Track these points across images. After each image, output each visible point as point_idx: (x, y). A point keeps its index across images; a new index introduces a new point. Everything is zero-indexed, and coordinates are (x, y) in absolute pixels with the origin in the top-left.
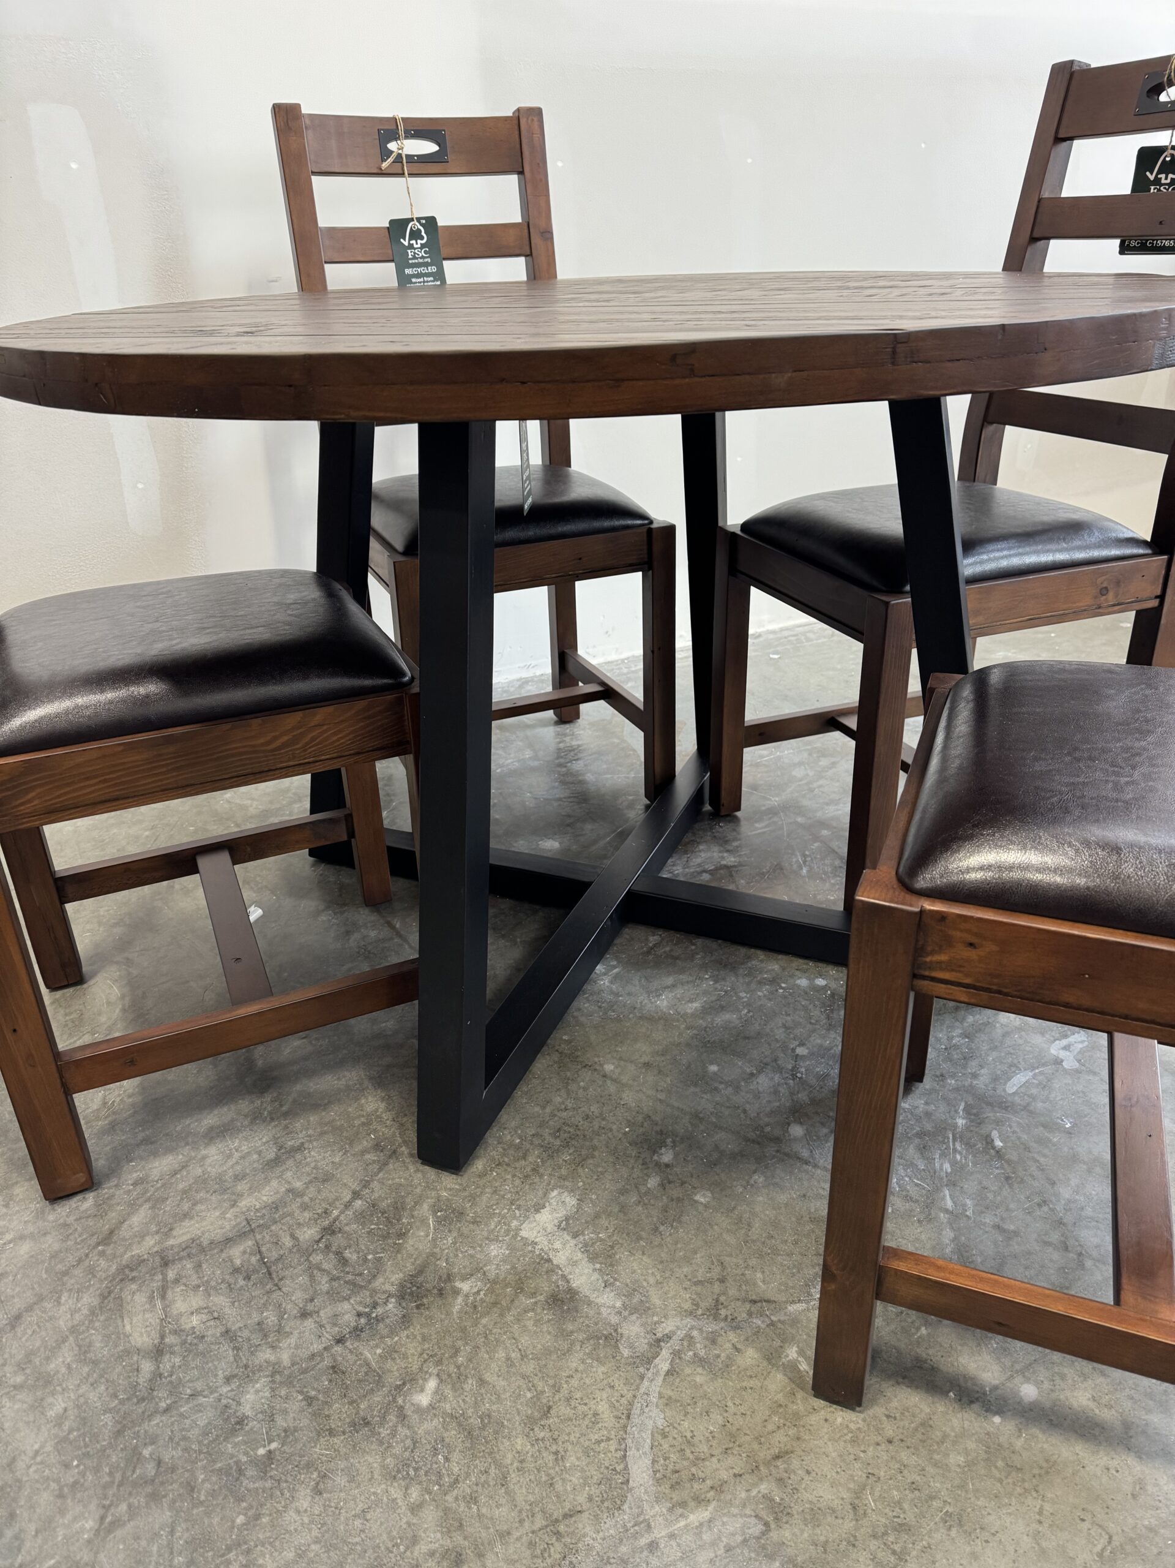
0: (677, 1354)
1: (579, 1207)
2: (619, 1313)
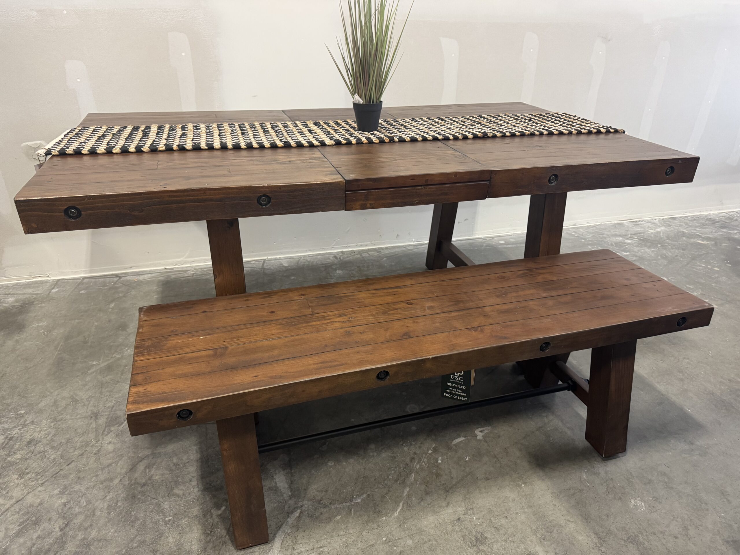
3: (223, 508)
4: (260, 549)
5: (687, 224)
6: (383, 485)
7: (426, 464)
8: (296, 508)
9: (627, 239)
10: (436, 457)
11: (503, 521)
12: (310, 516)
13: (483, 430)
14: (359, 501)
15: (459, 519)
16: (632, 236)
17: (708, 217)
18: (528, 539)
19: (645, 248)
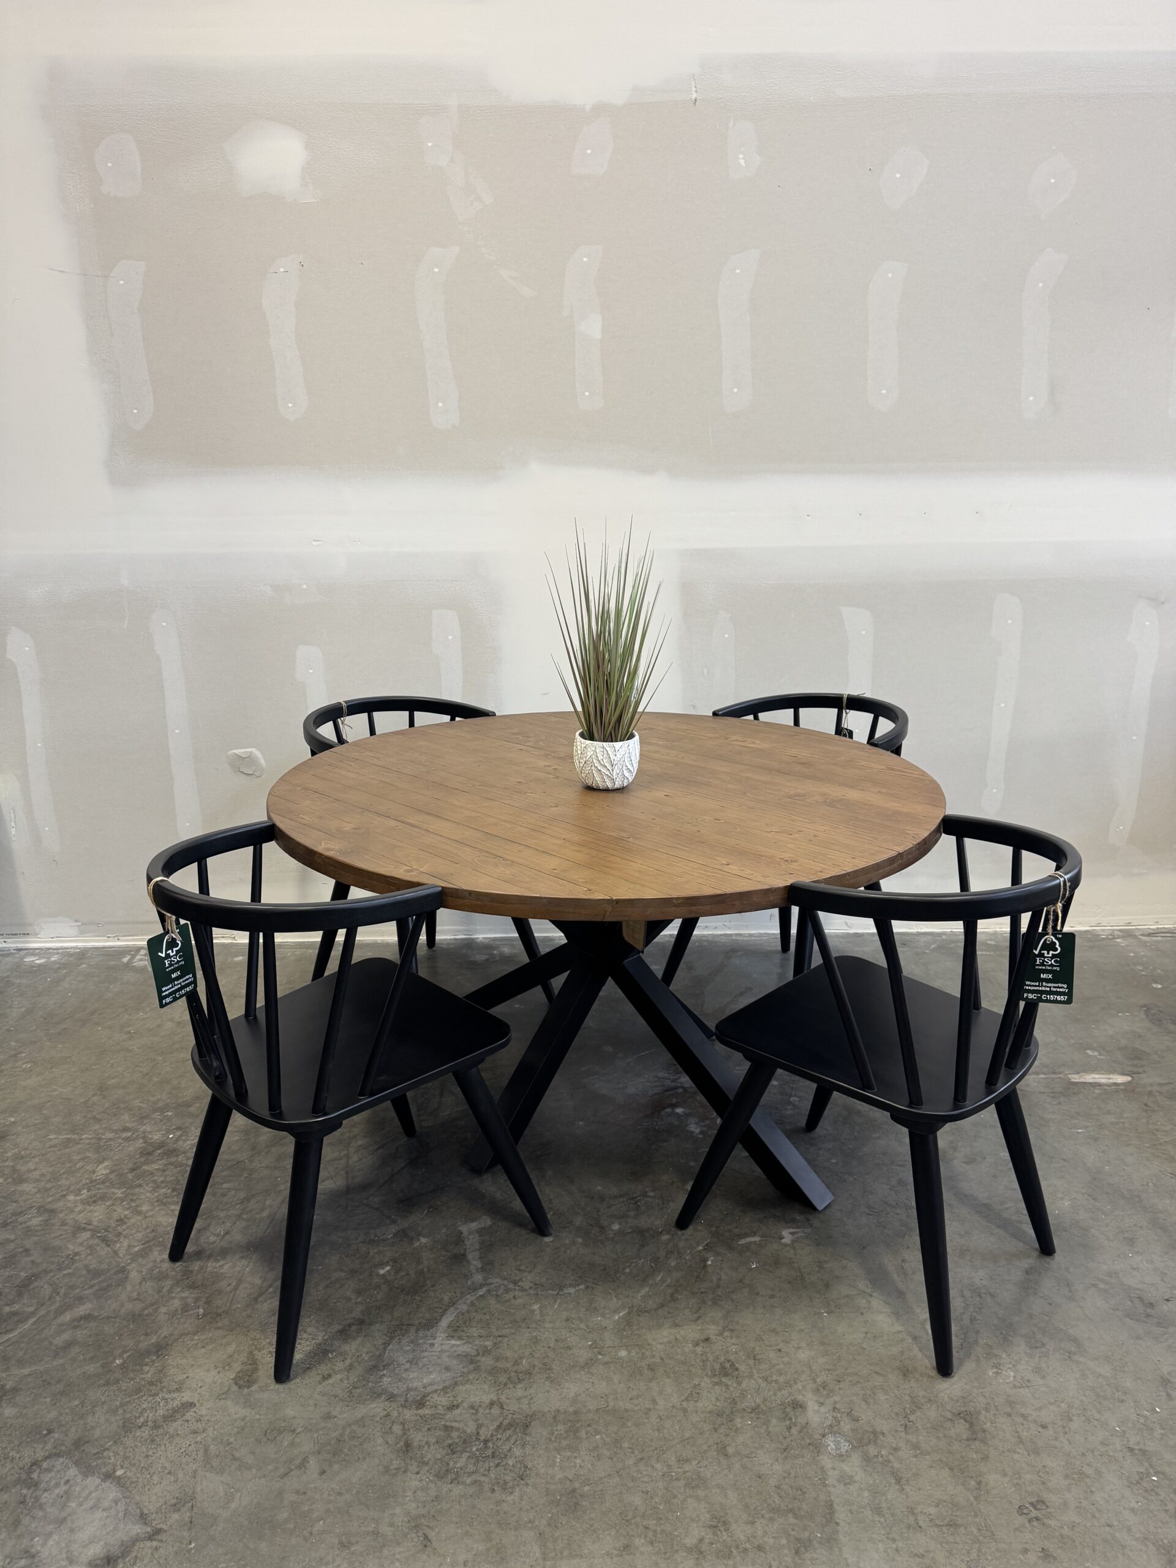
0: (489, 1291)
1: (491, 1226)
2: (477, 1269)
7: (686, 1263)
8: (481, 1286)
10: (707, 1256)
11: (772, 1355)
13: (797, 1232)
14: (571, 1291)
18: (800, 1383)
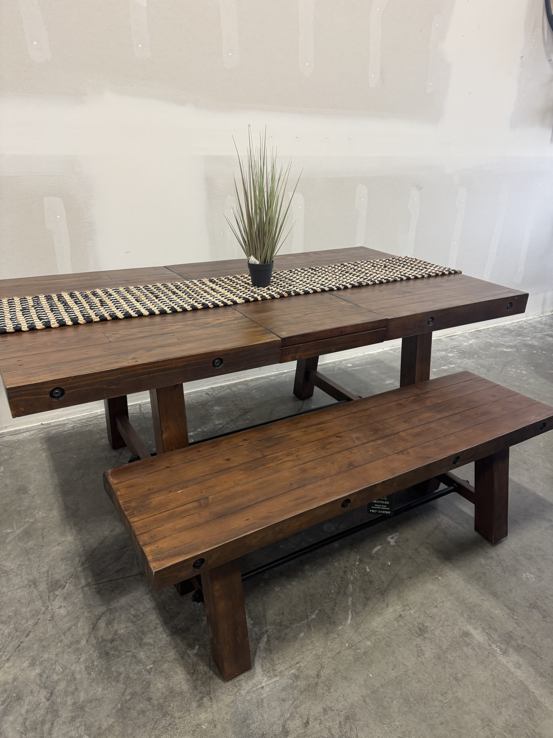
3: (197, 647)
4: (245, 676)
5: (491, 335)
6: (329, 599)
7: (358, 575)
8: (262, 634)
9: (449, 353)
10: (364, 567)
11: (435, 610)
12: (278, 638)
13: (393, 537)
14: (313, 616)
15: (400, 615)
16: (452, 350)
17: (504, 327)
18: (459, 621)
19: (466, 359)
